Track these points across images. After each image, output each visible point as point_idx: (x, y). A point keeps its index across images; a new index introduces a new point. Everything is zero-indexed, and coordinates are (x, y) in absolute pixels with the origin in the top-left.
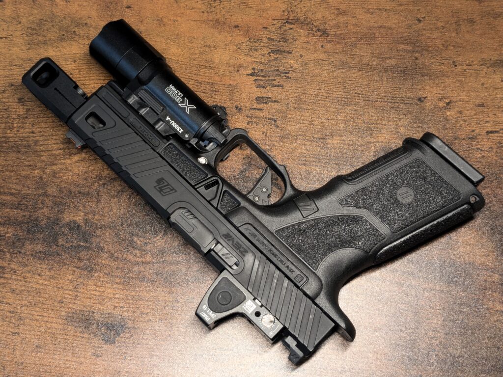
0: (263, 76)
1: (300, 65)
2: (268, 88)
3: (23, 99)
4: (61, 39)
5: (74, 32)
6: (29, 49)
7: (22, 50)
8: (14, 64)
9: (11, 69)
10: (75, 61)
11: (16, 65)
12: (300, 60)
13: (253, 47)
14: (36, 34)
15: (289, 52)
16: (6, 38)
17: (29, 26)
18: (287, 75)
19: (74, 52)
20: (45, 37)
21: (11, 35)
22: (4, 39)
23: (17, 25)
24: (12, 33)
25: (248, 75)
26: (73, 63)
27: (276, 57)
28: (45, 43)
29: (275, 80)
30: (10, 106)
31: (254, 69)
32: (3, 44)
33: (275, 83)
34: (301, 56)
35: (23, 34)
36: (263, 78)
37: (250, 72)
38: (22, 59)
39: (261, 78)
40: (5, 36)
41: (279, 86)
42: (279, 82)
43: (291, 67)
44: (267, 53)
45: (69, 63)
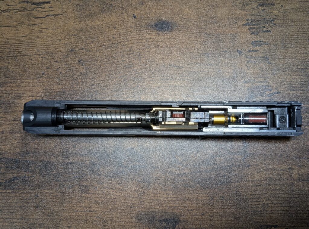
0: (255, 25)
1: (282, 14)
2: (260, 34)
3: (81, 60)
4: (103, 11)
5: (111, 4)
6: (80, 22)
7: (75, 23)
8: (72, 34)
9: (69, 38)
10: (115, 28)
11: (72, 35)
12: (282, 10)
13: (245, 3)
14: (83, 9)
15: (273, 4)
16: (62, 14)
17: (78, 3)
18: (273, 22)
19: (113, 21)
20: (90, 10)
21: (66, 12)
22: (61, 15)
23: (69, 3)
24: (66, 10)
25: (244, 25)
26: (113, 29)
27: (263, 9)
28: (91, 15)
29: (264, 27)
30: (73, 66)
31: (247, 20)
32: (61, 19)
33: (265, 29)
34: (282, 6)
35: (74, 10)
36: (255, 27)
37: (245, 22)
38: (76, 30)
39: (253, 27)
40: (61, 13)
41: (267, 31)
42: (267, 28)
43: (275, 16)
44: (256, 6)
45: (111, 29)
